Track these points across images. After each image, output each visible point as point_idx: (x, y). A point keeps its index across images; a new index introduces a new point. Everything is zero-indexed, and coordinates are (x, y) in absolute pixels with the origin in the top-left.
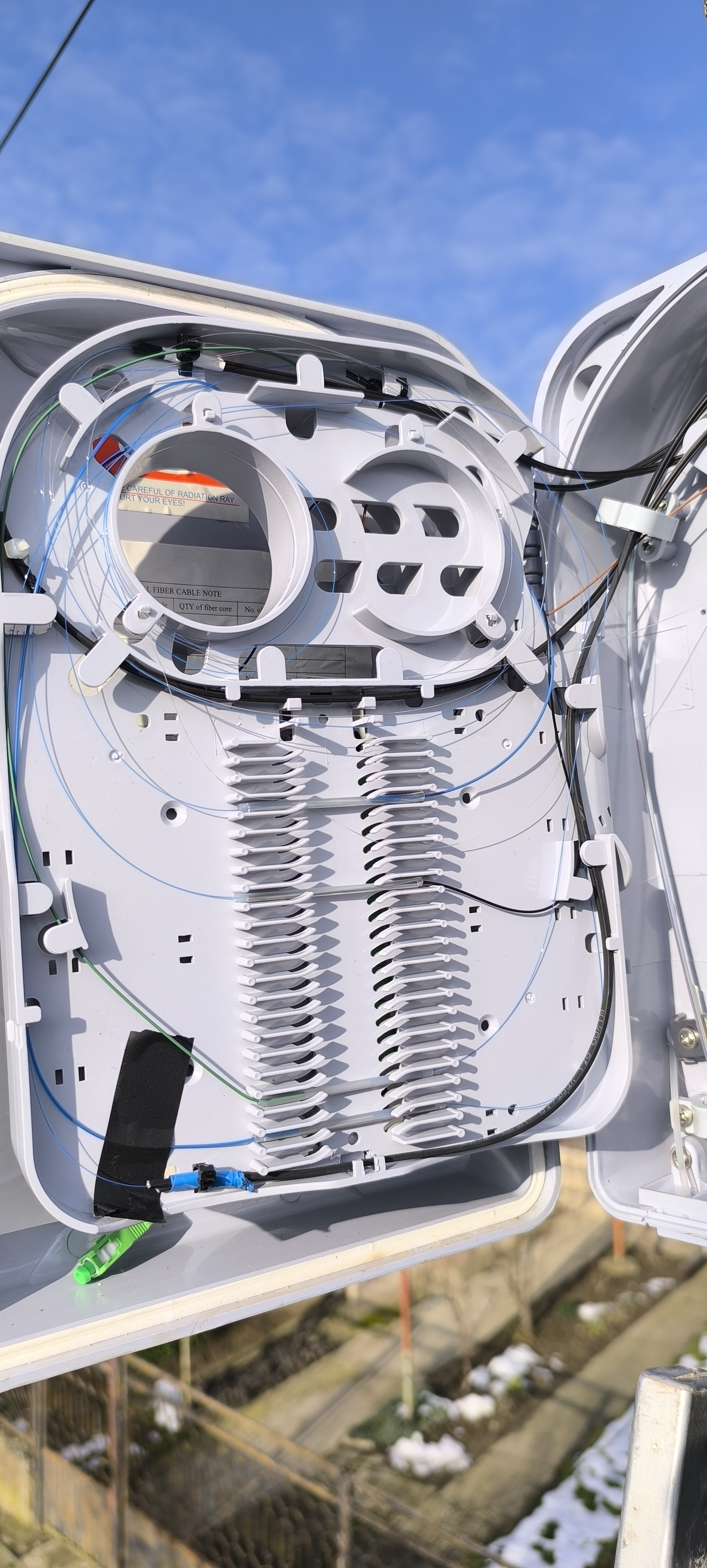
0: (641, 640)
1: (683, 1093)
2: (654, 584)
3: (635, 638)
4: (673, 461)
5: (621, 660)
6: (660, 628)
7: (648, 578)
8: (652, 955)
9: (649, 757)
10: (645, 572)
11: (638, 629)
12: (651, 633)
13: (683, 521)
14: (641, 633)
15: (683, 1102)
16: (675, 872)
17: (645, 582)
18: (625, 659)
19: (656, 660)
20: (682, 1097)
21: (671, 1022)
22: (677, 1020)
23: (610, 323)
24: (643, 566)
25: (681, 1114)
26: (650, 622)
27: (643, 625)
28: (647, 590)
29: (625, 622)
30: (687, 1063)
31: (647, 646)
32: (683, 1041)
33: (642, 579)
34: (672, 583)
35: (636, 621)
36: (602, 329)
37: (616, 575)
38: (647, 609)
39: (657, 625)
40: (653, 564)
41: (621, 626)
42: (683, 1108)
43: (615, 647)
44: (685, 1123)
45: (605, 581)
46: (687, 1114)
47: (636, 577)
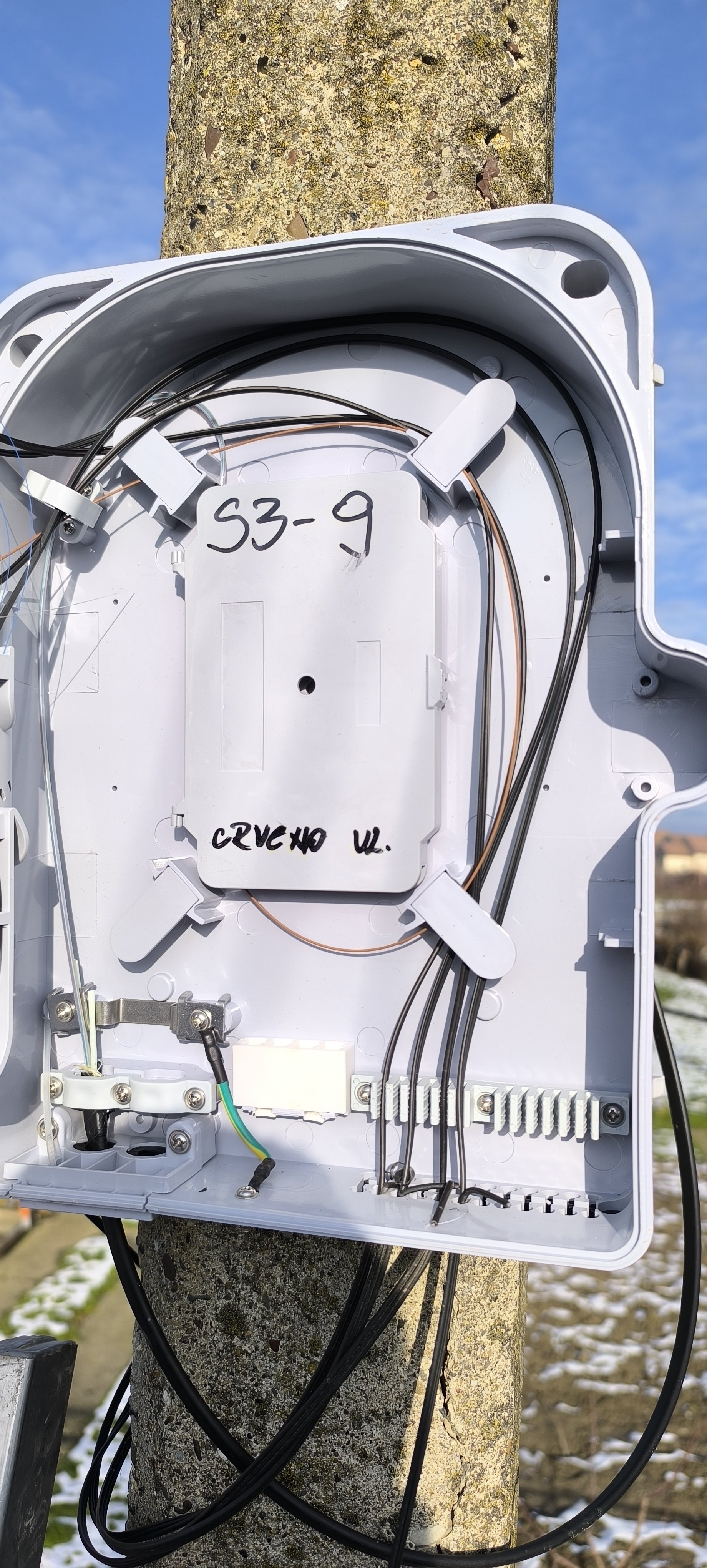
0: (52, 618)
1: (54, 1066)
2: (69, 566)
3: (47, 615)
4: (102, 450)
5: (30, 635)
6: (72, 609)
7: (65, 559)
8: (35, 930)
9: (50, 735)
10: (62, 552)
11: (51, 608)
12: (62, 613)
13: (105, 511)
14: (53, 611)
15: (53, 1074)
16: (66, 850)
17: (61, 562)
18: (35, 635)
19: (65, 641)
20: (53, 1070)
21: (49, 996)
22: (55, 994)
23: (56, 298)
24: (61, 546)
25: (51, 1086)
26: (62, 603)
27: (55, 604)
28: (62, 571)
29: (39, 598)
30: (59, 1036)
31: (57, 625)
32: (59, 1015)
33: (59, 558)
34: (87, 569)
35: (49, 599)
36: (46, 301)
37: (38, 549)
38: (62, 588)
39: (69, 607)
40: (70, 545)
41: (34, 601)
42: (53, 1080)
43: (26, 621)
44: (54, 1094)
45: (28, 552)
46: (57, 1085)
47: (53, 556)
